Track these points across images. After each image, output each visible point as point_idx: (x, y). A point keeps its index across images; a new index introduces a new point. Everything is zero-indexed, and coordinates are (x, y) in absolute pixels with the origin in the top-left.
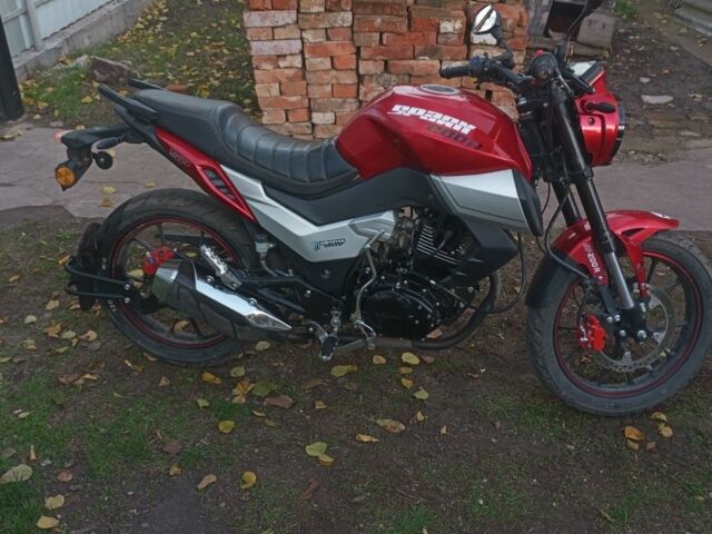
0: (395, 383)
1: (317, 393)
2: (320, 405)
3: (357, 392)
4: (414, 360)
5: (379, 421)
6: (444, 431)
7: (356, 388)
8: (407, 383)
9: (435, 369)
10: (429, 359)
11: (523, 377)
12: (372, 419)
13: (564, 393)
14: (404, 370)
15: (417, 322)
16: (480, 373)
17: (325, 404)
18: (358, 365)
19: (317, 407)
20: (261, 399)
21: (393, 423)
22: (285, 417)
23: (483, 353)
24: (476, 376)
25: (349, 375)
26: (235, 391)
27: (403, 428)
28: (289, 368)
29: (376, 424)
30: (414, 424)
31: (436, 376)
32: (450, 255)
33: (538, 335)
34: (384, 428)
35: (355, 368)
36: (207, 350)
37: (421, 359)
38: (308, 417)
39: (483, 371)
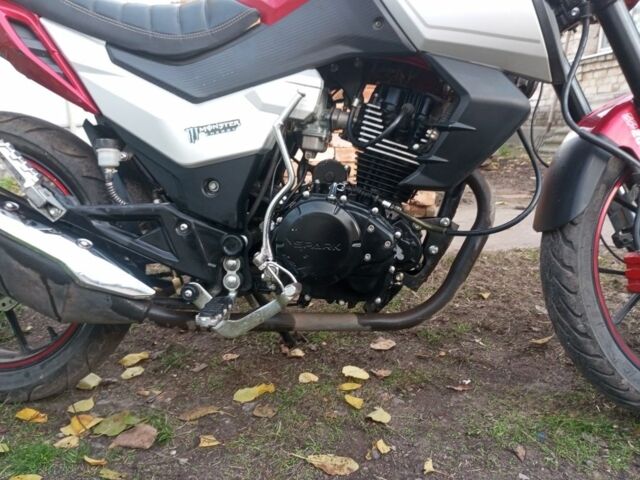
0: (334, 404)
1: (207, 425)
2: (208, 441)
3: (273, 420)
4: (362, 374)
5: (311, 458)
6: (429, 466)
7: (270, 413)
8: (355, 401)
9: (395, 383)
10: (383, 373)
11: (530, 387)
12: (299, 455)
13: (625, 381)
14: (347, 386)
15: (368, 257)
16: (463, 385)
17: (218, 438)
18: (277, 385)
19: (204, 444)
20: (106, 439)
21: (338, 460)
22: (140, 464)
23: (460, 361)
24: (460, 388)
25: (262, 400)
26: (65, 430)
27: (355, 466)
28: (166, 397)
29: (305, 462)
30: (373, 460)
31: (398, 391)
32: (410, 150)
33: (570, 274)
34: (321, 469)
35: (271, 388)
36: (30, 369)
37: (371, 374)
38: (183, 461)
39: (467, 382)
